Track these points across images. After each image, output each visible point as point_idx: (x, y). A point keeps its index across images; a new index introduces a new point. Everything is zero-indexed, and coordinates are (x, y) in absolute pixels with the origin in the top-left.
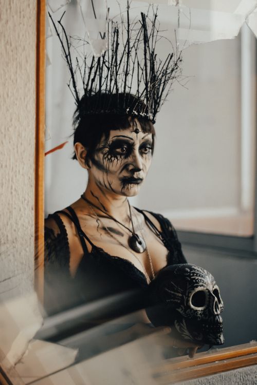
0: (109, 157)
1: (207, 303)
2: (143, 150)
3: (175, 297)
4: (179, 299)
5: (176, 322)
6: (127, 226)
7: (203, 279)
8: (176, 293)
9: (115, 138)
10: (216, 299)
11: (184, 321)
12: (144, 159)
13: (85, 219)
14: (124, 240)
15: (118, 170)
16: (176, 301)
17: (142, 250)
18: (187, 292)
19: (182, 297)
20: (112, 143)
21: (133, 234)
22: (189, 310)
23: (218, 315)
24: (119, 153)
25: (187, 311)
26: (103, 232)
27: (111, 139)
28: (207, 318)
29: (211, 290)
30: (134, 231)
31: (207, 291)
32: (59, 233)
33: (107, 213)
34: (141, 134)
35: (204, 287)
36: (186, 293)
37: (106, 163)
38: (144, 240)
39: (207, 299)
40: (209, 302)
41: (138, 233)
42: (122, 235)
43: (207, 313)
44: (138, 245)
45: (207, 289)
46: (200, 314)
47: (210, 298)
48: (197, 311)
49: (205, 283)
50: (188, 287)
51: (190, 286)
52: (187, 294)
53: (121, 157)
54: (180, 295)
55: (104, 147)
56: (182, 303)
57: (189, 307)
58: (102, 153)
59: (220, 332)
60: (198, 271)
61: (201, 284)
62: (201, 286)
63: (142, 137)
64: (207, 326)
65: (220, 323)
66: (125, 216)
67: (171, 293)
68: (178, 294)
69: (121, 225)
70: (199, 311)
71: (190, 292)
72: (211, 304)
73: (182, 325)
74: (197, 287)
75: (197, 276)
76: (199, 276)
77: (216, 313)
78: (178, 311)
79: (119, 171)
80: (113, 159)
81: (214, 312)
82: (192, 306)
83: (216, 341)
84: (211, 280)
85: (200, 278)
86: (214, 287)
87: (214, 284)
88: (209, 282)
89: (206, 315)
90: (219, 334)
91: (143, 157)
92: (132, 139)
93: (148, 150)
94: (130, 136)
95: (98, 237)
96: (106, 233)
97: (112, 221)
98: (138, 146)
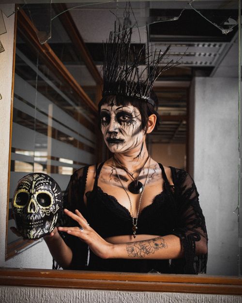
2: (121, 118)
10: (32, 200)
24: (104, 122)
26: (113, 178)
29: (33, 193)
34: (115, 107)
35: (26, 189)
43: (25, 211)
46: (20, 211)
47: (29, 199)
49: (28, 187)
61: (24, 186)
62: (23, 189)
63: (116, 109)
70: (18, 208)
76: (28, 181)
77: (29, 211)
79: (105, 134)
81: (27, 211)
82: (15, 204)
83: (27, 235)
84: (36, 185)
85: (26, 182)
86: (40, 192)
87: (41, 189)
88: (33, 186)
89: (23, 213)
90: (29, 230)
91: (121, 124)
92: (108, 111)
93: (127, 118)
94: (107, 108)
95: (108, 180)
96: (115, 179)
97: (123, 171)
98: (113, 115)
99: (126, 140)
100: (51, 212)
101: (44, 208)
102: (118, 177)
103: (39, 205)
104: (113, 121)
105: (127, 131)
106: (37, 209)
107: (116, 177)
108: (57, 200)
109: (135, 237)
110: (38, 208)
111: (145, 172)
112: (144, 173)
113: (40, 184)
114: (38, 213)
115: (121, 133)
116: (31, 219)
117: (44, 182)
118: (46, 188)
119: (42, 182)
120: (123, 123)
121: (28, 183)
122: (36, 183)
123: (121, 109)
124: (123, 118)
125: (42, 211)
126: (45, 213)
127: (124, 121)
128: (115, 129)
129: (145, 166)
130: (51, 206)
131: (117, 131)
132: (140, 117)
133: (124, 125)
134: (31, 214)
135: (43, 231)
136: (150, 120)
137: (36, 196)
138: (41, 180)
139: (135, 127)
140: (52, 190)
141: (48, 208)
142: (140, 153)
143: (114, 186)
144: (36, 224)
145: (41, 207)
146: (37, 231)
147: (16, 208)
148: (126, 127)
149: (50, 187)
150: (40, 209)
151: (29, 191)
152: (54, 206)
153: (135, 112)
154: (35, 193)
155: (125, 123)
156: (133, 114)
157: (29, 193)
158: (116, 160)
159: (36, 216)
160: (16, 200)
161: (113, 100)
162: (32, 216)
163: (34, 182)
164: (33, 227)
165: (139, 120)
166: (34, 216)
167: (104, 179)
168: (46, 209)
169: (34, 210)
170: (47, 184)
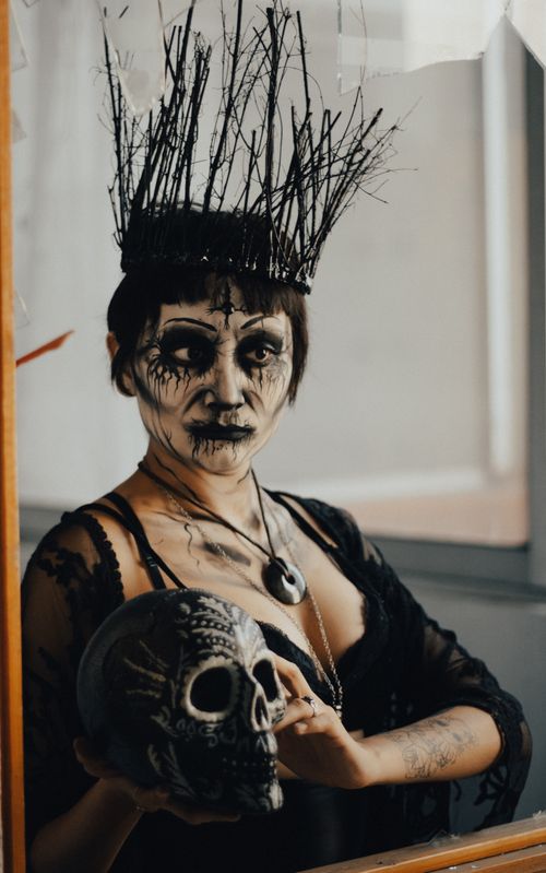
0: (160, 370)
1: (234, 700)
2: (252, 355)
3: (148, 683)
4: (157, 690)
5: (150, 749)
6: (253, 538)
7: (224, 634)
8: (151, 674)
9: (171, 324)
10: (260, 689)
11: (171, 748)
12: (256, 380)
13: (158, 525)
14: (254, 573)
15: (180, 404)
16: (151, 693)
17: (297, 598)
18: (180, 670)
19: (166, 686)
20: (164, 336)
21: (270, 560)
22: (182, 721)
23: (263, 733)
24: (181, 362)
25: (178, 725)
26: (202, 556)
27: (164, 324)
28: (234, 741)
29: (247, 665)
30: (273, 551)
31: (235, 668)
32: (99, 561)
33: (207, 507)
34: (239, 318)
35: (227, 656)
36: (176, 674)
37: (152, 384)
38: (299, 570)
39: (235, 690)
40: (241, 696)
41: (281, 554)
42: (248, 563)
43: (234, 727)
44: (287, 585)
45: (236, 663)
46: (216, 731)
47: (242, 688)
48: (204, 722)
49: (230, 647)
50: (182, 658)
51: (187, 655)
52: (179, 677)
53: (186, 372)
54: (161, 678)
55: (150, 346)
56: (166, 700)
57: (183, 712)
58: (147, 359)
59: (269, 780)
60: (213, 611)
61: (217, 648)
62: (217, 655)
63: (243, 324)
64: (234, 763)
65: (269, 756)
66: (247, 514)
67: (138, 673)
68: (155, 676)
69: (242, 538)
70: (211, 722)
71: (186, 673)
72: (245, 704)
73: (167, 757)
74: (206, 657)
75: (207, 627)
76: (215, 627)
77: (257, 728)
78: (154, 722)
79: (182, 408)
80: (167, 375)
81: (249, 725)
82: (192, 708)
83: (258, 803)
85: (217, 633)
87: (259, 650)
88: (243, 643)
89: (230, 733)
90: (266, 786)
91: (250, 375)
92: (211, 328)
93: (267, 356)
94: (209, 319)
95: (193, 568)
96: (208, 558)
99: (258, 430)
102: (214, 552)
104: (229, 364)
105: (266, 399)
107: (210, 555)
116: (271, 749)
120: (256, 372)
123: (259, 324)
124: (258, 353)
127: (260, 366)
133: (261, 377)
137: (251, 672)
141: (279, 703)
148: (265, 387)
151: (235, 661)
153: (287, 333)
154: (251, 666)
155: (264, 372)
156: (284, 340)
160: (194, 695)
162: (270, 739)
169: (267, 720)
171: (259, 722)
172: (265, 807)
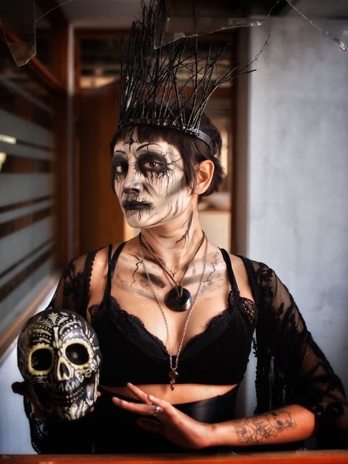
2: (147, 165)
10: (61, 359)
18: (27, 350)
19: (25, 357)
24: (119, 174)
26: (138, 279)
28: (52, 384)
29: (58, 347)
35: (46, 343)
39: (53, 360)
40: (54, 363)
42: (162, 286)
43: (52, 378)
46: (43, 379)
47: (55, 358)
49: (48, 339)
51: (29, 343)
52: (27, 353)
56: (24, 364)
57: (27, 371)
61: (41, 339)
62: (41, 343)
63: (137, 148)
65: (66, 393)
70: (40, 376)
72: (55, 367)
74: (36, 343)
75: (41, 328)
76: (44, 329)
77: (60, 378)
81: (57, 377)
82: (31, 369)
83: (64, 416)
84: (61, 333)
85: (43, 331)
86: (69, 343)
87: (69, 339)
88: (56, 336)
89: (50, 382)
90: (67, 408)
91: (146, 176)
92: (124, 153)
93: (157, 165)
94: (123, 149)
95: (129, 284)
96: (141, 281)
97: (157, 266)
98: (132, 161)
99: (155, 204)
100: (93, 371)
101: (81, 367)
102: (147, 278)
103: (73, 364)
104: (132, 169)
105: (156, 188)
106: (71, 371)
107: (143, 278)
108: (94, 348)
109: (172, 389)
110: (73, 369)
111: (197, 269)
112: (194, 271)
113: (65, 330)
114: (75, 378)
115: (146, 192)
116: (67, 389)
117: (71, 326)
118: (77, 334)
119: (67, 325)
120: (149, 174)
121: (47, 332)
122: (59, 330)
123: (145, 148)
124: (151, 164)
125: (79, 373)
126: (83, 375)
127: (151, 171)
128: (136, 184)
129: (196, 257)
130: (90, 361)
131: (138, 187)
132: (181, 163)
133: (152, 177)
134: (64, 382)
135: (86, 403)
136: (201, 169)
137: (63, 350)
138: (65, 322)
139: (171, 180)
140: (85, 334)
141: (86, 365)
142: (187, 232)
143: (140, 297)
144: (75, 397)
145: (76, 367)
146: (78, 406)
147: (35, 376)
148: (155, 181)
149: (81, 330)
150: (75, 370)
151: (51, 345)
152: (94, 361)
153: (171, 154)
154: (62, 347)
155: (154, 174)
156: (167, 157)
157: (51, 349)
158: (144, 246)
159: (73, 383)
160: (32, 362)
161: (132, 134)
162: (68, 384)
163: (56, 329)
164: (72, 401)
165: (180, 168)
166: (71, 384)
167: (122, 281)
168: (85, 368)
169: (68, 375)
170: (76, 326)
171: (62, 375)
172: (67, 419)
